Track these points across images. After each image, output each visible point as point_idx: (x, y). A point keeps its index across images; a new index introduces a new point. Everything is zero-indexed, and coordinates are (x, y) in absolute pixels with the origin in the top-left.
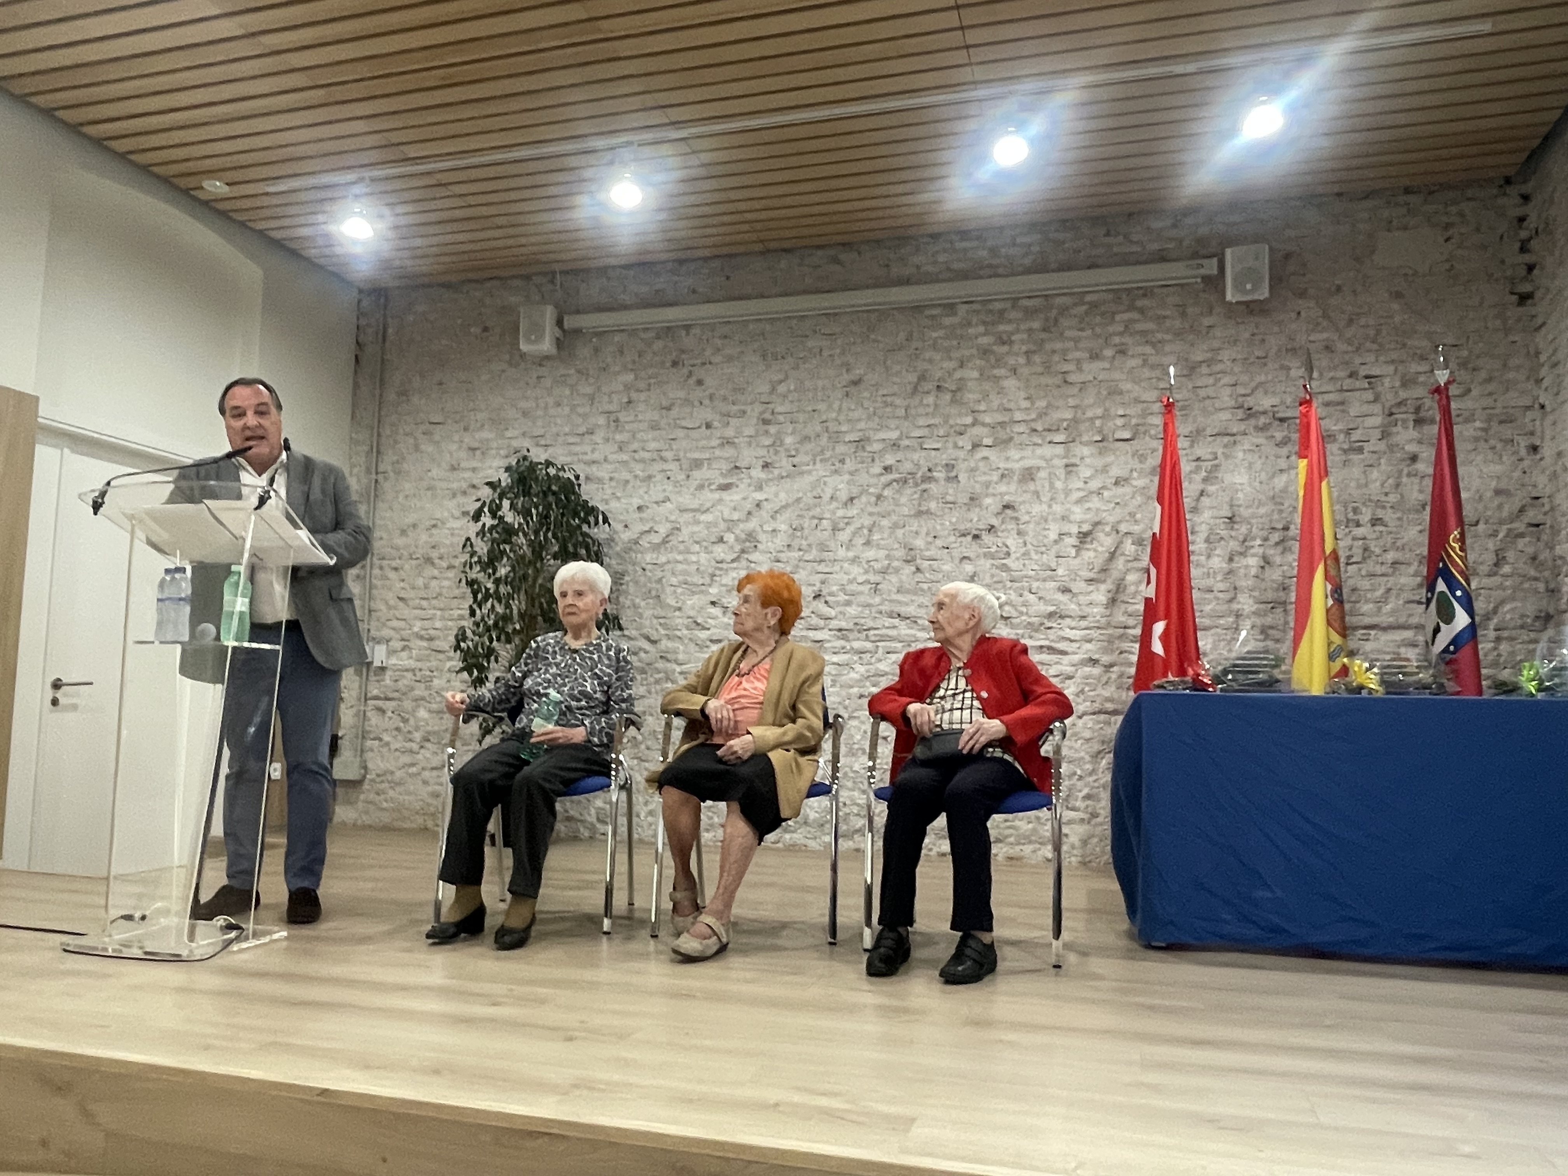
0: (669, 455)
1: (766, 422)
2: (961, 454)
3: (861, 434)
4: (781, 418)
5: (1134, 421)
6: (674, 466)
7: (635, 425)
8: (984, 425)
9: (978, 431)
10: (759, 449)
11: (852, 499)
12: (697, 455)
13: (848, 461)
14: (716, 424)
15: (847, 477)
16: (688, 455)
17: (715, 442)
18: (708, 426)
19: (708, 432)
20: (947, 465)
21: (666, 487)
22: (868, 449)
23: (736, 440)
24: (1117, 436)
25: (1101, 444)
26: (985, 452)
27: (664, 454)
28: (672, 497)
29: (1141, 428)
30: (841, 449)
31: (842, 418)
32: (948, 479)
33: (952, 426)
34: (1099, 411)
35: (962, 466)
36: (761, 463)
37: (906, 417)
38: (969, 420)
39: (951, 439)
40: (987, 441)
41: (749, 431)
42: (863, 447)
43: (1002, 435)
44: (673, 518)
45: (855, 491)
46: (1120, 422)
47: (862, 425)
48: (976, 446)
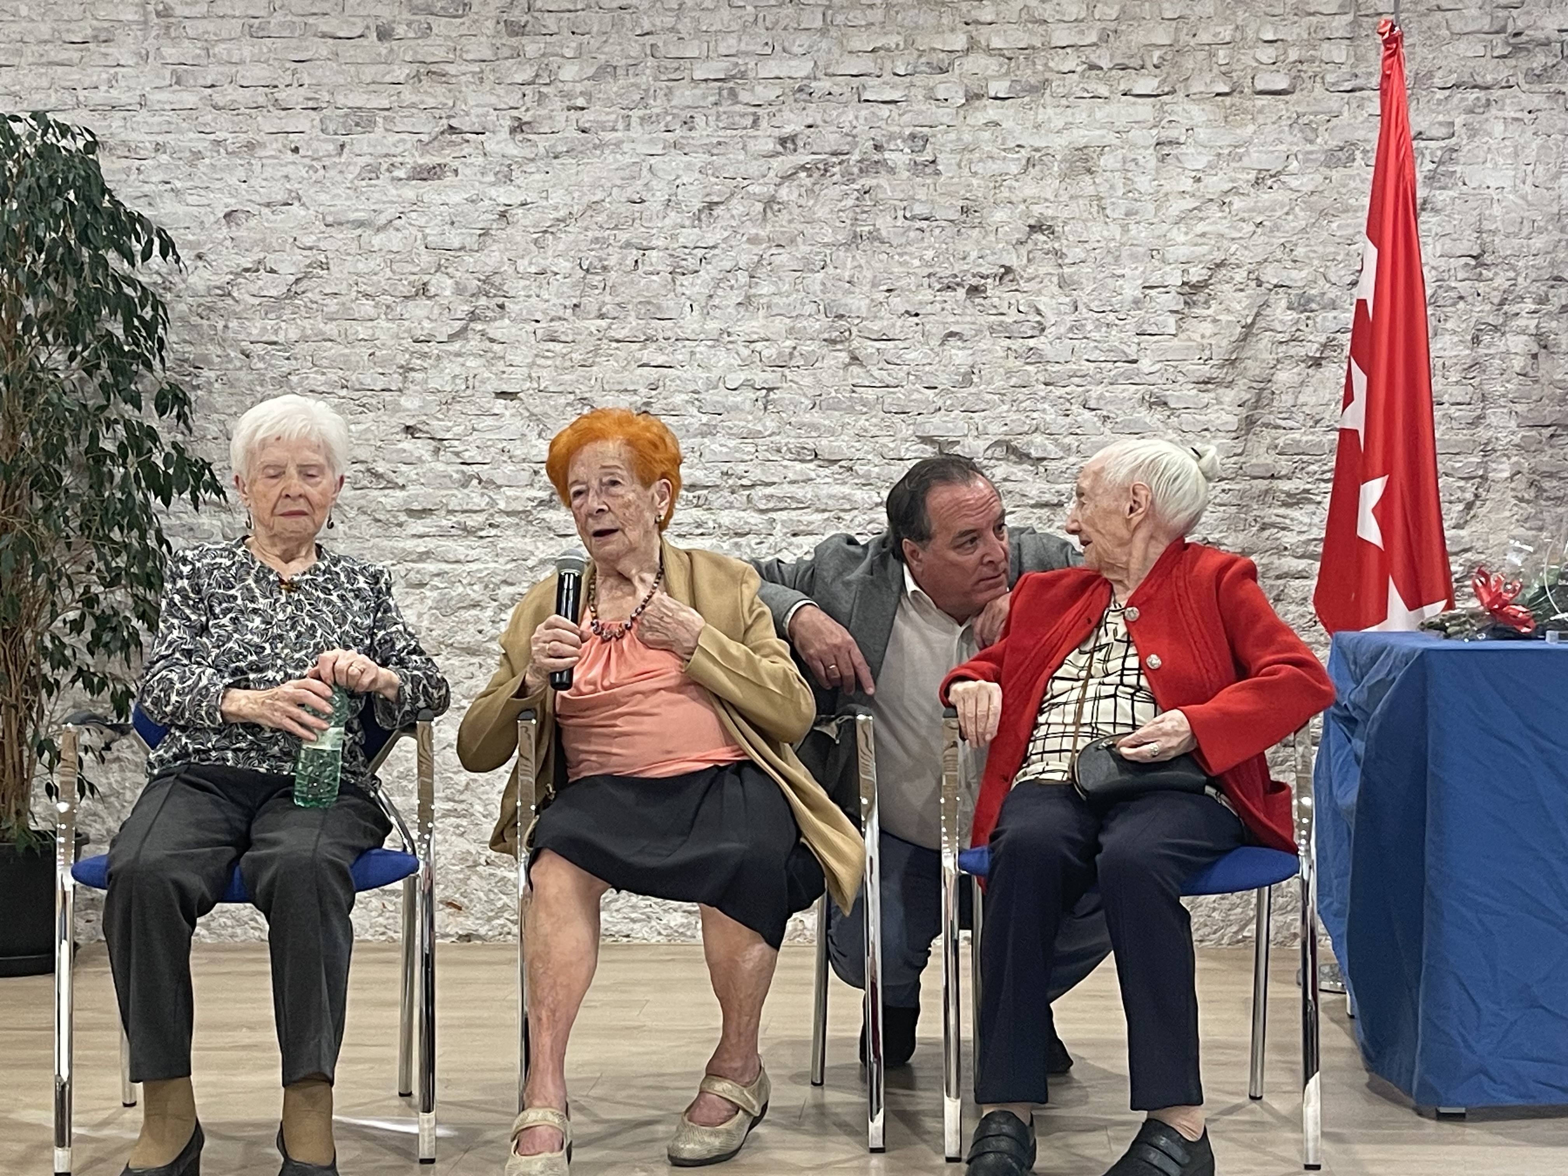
0: (293, 96)
1: (516, 30)
2: (944, 115)
3: (725, 64)
4: (551, 22)
5: (1293, 55)
6: (304, 122)
7: (210, 26)
8: (989, 51)
9: (977, 63)
10: (500, 90)
11: (711, 206)
12: (358, 99)
13: (700, 121)
14: (400, 30)
15: (699, 159)
16: (341, 100)
17: (401, 73)
18: (384, 34)
19: (383, 48)
20: (913, 137)
21: (290, 170)
22: (744, 96)
23: (451, 69)
24: (1260, 86)
25: (1228, 100)
26: (992, 111)
27: (282, 95)
28: (308, 192)
29: (1309, 69)
30: (685, 95)
31: (685, 26)
32: (916, 167)
33: (921, 53)
34: (1226, 33)
35: (944, 140)
36: (508, 123)
37: (823, 32)
38: (959, 42)
39: (918, 79)
40: (999, 87)
41: (479, 48)
42: (733, 93)
43: (1028, 76)
44: (309, 241)
45: (718, 189)
46: (1267, 54)
47: (729, 44)
48: (972, 97)
